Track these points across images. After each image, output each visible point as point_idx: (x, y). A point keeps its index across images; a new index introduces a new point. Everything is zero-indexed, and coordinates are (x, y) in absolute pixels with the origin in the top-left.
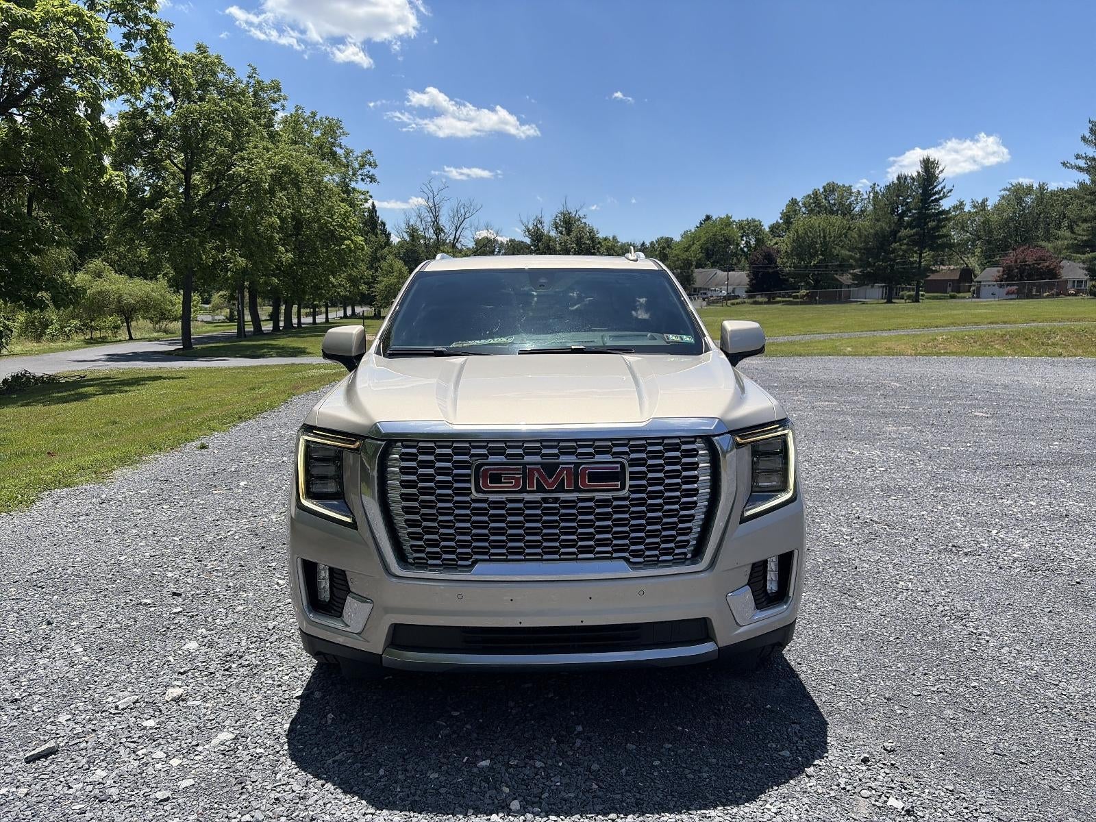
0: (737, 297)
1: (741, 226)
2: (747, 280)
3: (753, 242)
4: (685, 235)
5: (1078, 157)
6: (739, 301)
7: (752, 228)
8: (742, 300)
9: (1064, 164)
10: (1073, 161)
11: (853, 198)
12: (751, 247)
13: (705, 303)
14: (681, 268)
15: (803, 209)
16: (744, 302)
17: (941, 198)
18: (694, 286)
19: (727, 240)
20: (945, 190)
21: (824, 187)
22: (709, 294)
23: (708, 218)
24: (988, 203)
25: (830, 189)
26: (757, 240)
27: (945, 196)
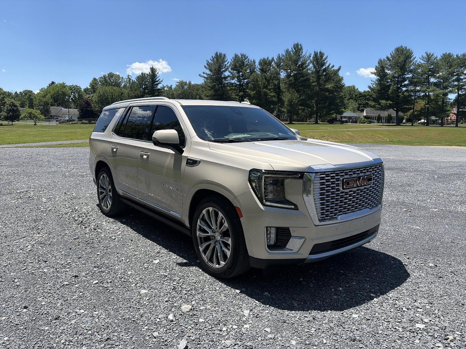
0: (74, 120)
1: (71, 88)
2: (78, 113)
3: (77, 95)
4: (42, 90)
5: (204, 73)
6: (75, 122)
7: (75, 89)
8: (77, 122)
9: (199, 75)
10: (203, 75)
11: (120, 80)
12: (76, 98)
13: (58, 123)
14: (43, 106)
15: (100, 83)
16: (78, 123)
17: (159, 84)
18: (51, 114)
19: (64, 94)
20: (160, 81)
21: (108, 74)
22: (59, 119)
23: (53, 83)
24: (172, 87)
25: (111, 75)
26: (79, 95)
27: (160, 83)
